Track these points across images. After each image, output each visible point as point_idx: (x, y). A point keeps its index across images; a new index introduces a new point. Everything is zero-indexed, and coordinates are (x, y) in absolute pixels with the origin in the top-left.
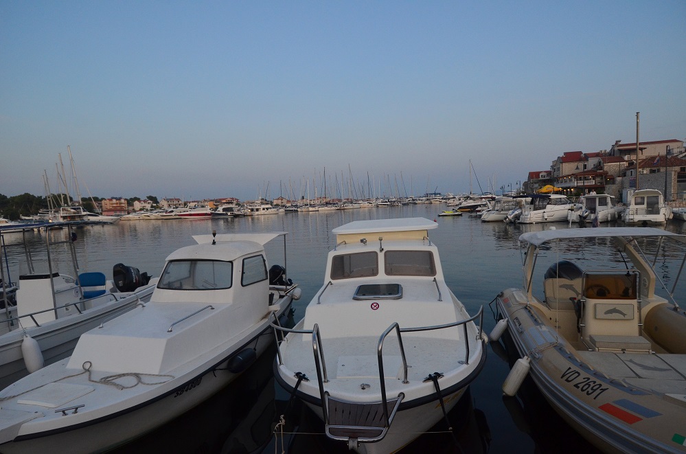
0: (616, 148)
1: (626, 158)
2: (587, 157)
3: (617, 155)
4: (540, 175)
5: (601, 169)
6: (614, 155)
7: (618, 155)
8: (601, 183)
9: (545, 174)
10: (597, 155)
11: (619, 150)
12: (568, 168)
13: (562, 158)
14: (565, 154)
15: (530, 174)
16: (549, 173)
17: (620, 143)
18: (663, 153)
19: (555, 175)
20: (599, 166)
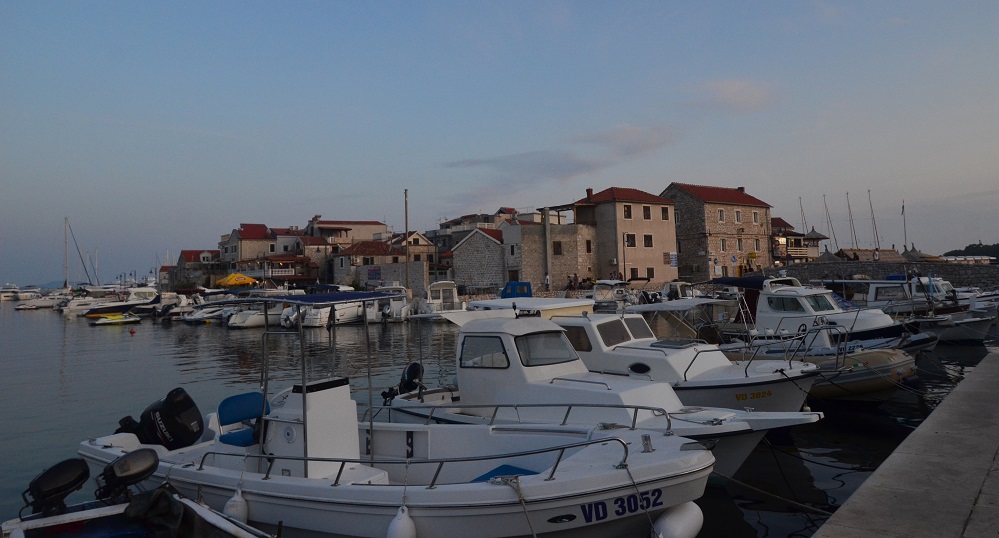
0: (316, 226)
1: (330, 240)
2: (274, 234)
3: (317, 235)
4: (202, 256)
5: (302, 252)
6: (312, 234)
7: (319, 235)
8: (302, 273)
9: (209, 255)
10: (288, 232)
11: (319, 228)
12: (249, 249)
13: (239, 231)
14: (242, 225)
15: (183, 253)
16: (215, 254)
17: (320, 219)
18: (370, 237)
19: (228, 257)
20: (298, 249)
